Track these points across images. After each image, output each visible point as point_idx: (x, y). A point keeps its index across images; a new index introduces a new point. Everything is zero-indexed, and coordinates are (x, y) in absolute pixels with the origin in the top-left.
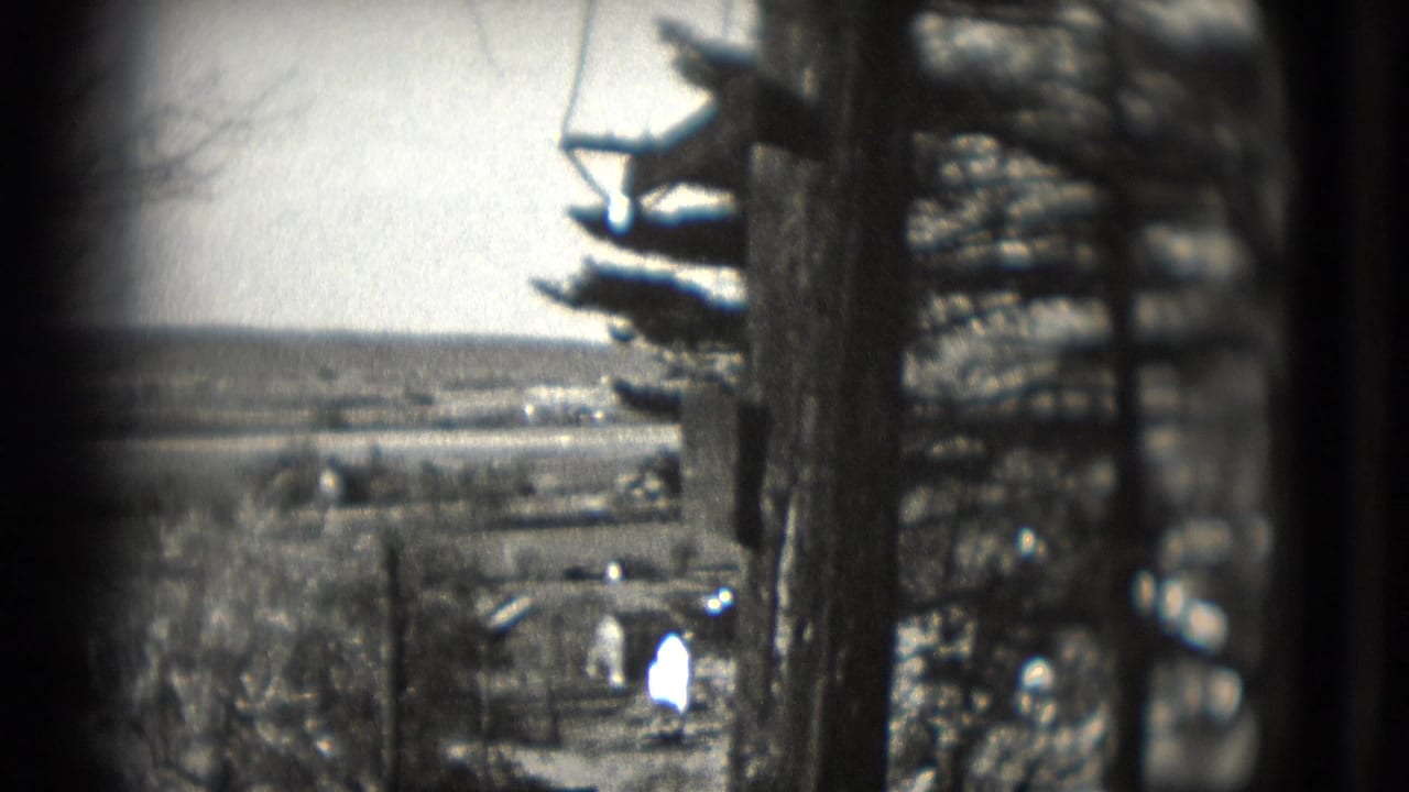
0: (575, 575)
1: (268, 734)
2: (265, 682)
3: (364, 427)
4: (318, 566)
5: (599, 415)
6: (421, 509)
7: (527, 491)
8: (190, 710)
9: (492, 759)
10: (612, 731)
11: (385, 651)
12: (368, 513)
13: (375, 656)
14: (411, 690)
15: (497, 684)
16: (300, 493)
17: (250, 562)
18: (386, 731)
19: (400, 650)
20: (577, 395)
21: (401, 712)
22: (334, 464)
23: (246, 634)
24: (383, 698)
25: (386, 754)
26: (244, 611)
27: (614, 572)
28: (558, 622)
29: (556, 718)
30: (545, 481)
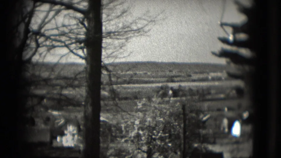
0: (219, 110)
1: (159, 143)
2: (158, 132)
3: (178, 81)
4: (169, 109)
5: (223, 78)
6: (189, 97)
7: (209, 94)
8: (143, 138)
9: (203, 146)
10: (226, 141)
11: (182, 125)
12: (179, 98)
13: (180, 127)
14: (188, 133)
15: (203, 132)
16: (165, 95)
17: (156, 108)
18: (183, 141)
19: (185, 125)
20: (219, 74)
21: (185, 138)
22: (172, 89)
23: (155, 123)
24: (182, 135)
25: (182, 146)
26: (154, 118)
27: (226, 109)
28: (216, 120)
29: (215, 138)
30: (213, 92)
